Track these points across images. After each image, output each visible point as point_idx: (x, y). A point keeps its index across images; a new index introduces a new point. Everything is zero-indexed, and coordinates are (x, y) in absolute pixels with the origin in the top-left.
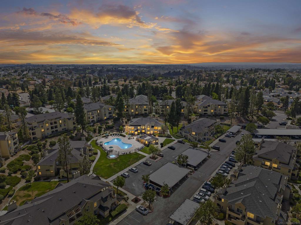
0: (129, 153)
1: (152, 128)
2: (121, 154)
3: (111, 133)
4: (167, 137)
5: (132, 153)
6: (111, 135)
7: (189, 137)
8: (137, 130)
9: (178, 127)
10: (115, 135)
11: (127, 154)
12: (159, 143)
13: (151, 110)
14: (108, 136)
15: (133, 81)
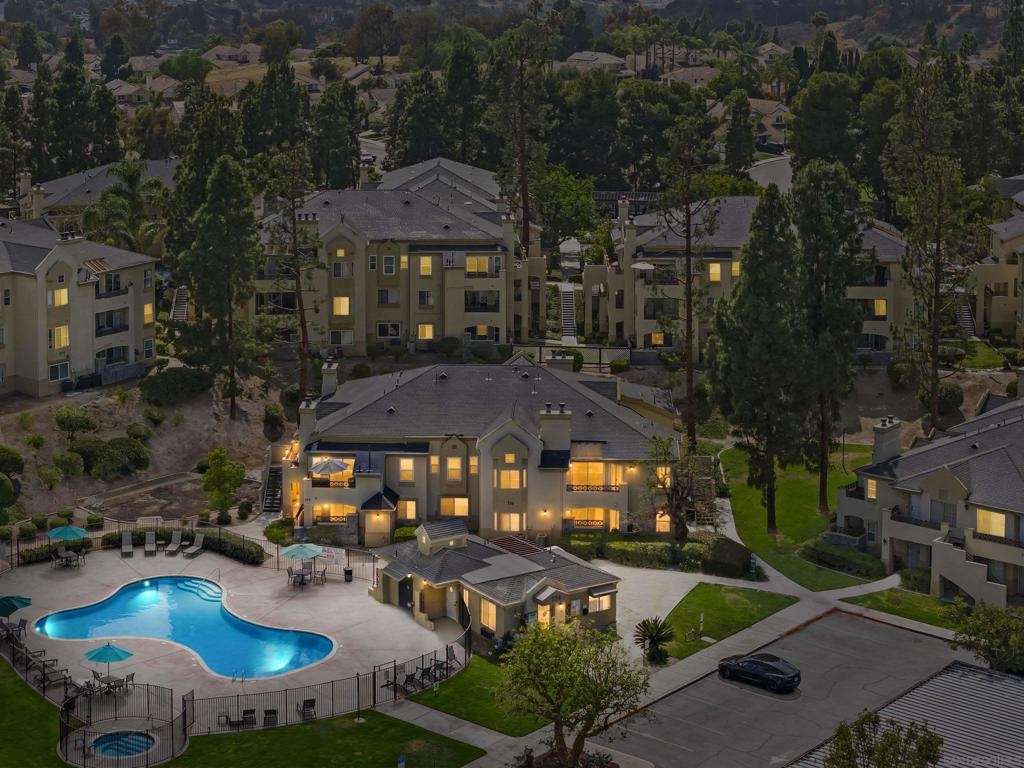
0: (294, 718)
1: (551, 476)
2: (216, 730)
3: (111, 528)
4: (709, 568)
5: (333, 718)
6: (113, 543)
7: (946, 562)
8: (387, 496)
9: (823, 468)
10: (150, 547)
11: (281, 721)
12: (626, 625)
13: (535, 307)
14: (82, 547)
15: (360, 55)
